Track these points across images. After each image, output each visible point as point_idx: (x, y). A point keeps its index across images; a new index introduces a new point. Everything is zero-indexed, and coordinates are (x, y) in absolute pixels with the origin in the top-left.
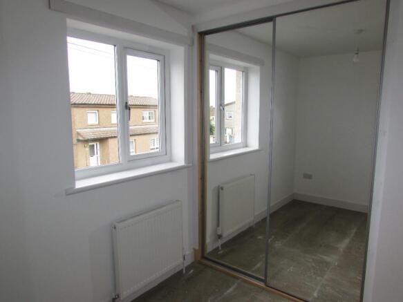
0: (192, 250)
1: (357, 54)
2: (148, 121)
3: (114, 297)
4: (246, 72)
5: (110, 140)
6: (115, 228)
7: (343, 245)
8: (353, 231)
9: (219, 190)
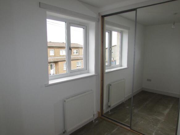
0: (97, 112)
1: (174, 24)
2: (76, 54)
3: (64, 131)
4: (122, 33)
5: (59, 62)
6: (65, 101)
7: (166, 112)
8: (171, 106)
9: (109, 85)
